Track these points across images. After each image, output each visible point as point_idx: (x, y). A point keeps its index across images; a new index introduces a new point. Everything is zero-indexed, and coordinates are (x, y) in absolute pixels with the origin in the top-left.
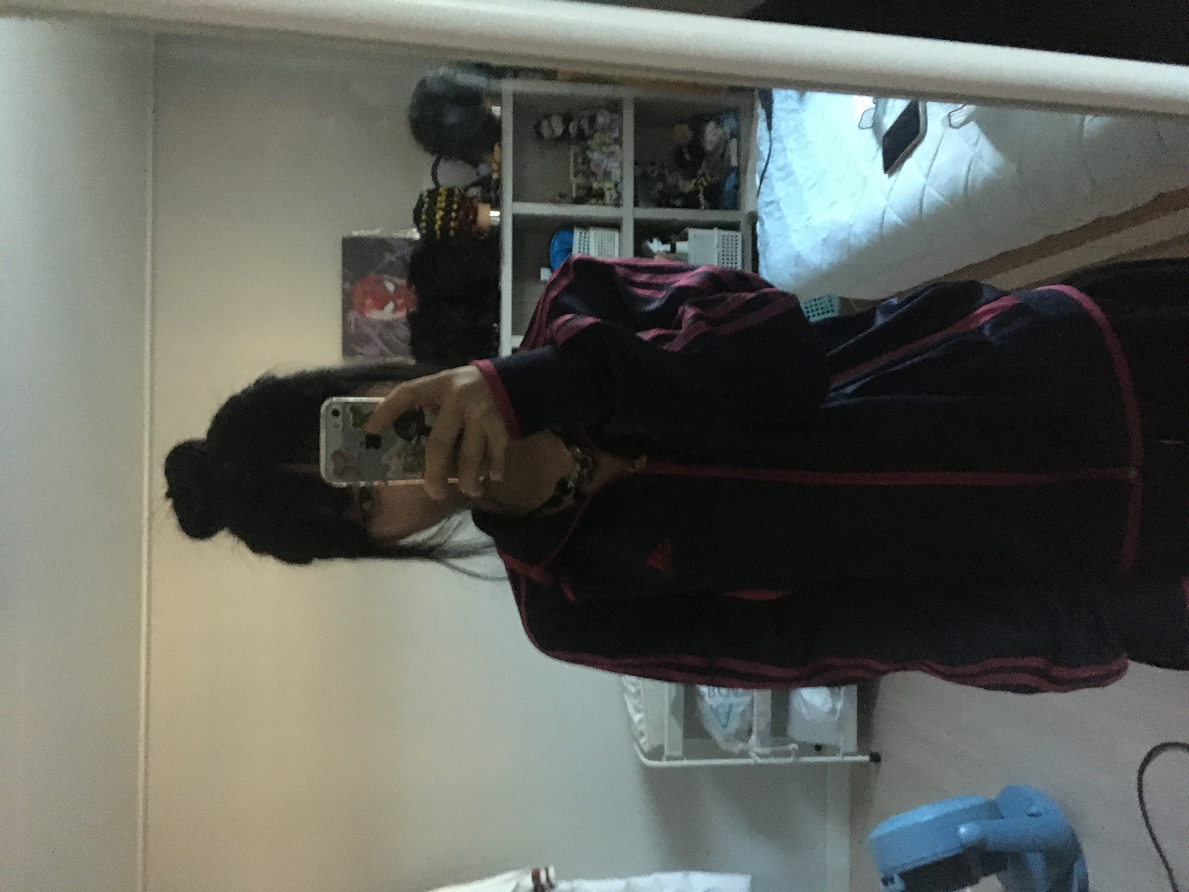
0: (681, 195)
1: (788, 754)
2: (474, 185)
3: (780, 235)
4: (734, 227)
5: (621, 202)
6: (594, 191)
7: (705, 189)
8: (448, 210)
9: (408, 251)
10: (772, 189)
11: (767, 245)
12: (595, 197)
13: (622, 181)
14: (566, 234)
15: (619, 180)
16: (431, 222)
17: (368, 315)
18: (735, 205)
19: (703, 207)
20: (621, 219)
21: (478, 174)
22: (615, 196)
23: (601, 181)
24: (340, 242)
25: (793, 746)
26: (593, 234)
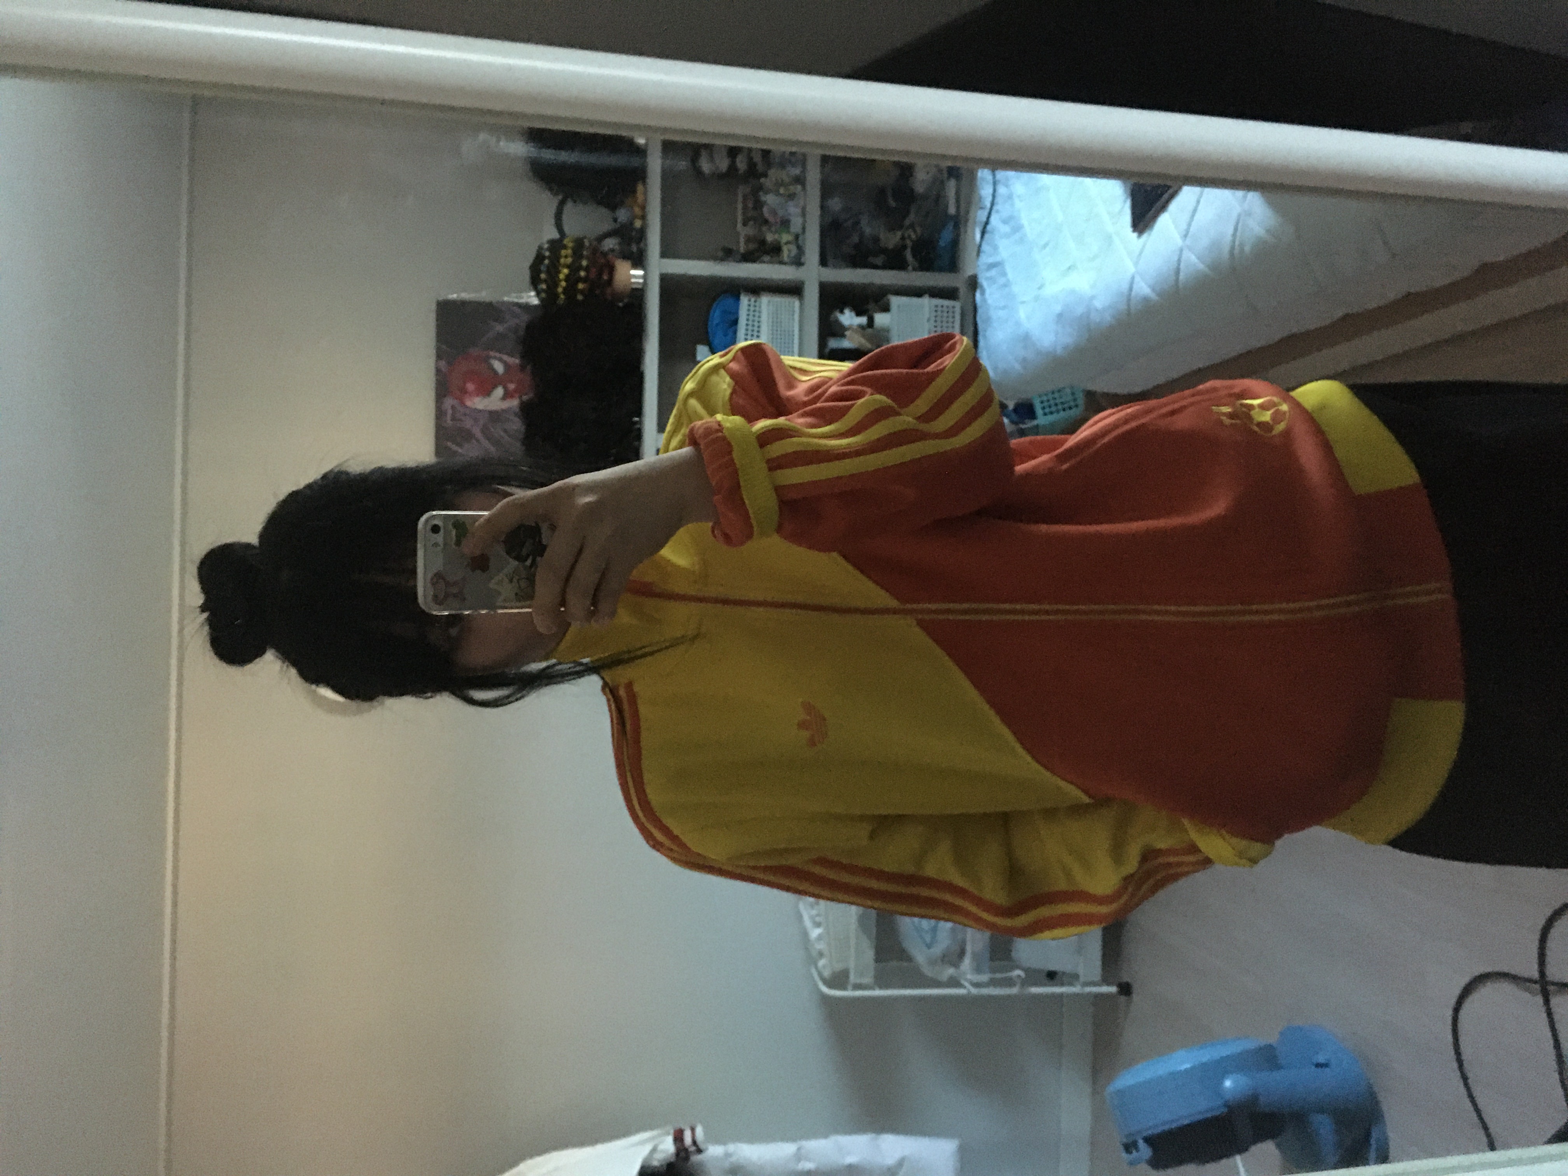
0: (884, 251)
1: (1009, 982)
2: (611, 234)
3: (1004, 308)
4: (950, 294)
5: (802, 260)
6: (768, 245)
7: (914, 244)
8: (574, 268)
10: (996, 248)
11: (988, 319)
12: (767, 253)
13: (804, 232)
14: (729, 301)
15: (800, 232)
16: (553, 282)
17: (468, 403)
18: (953, 265)
19: (910, 268)
20: (803, 283)
21: (615, 220)
22: (794, 251)
23: (776, 232)
24: (434, 307)
25: (1018, 972)
26: (765, 300)
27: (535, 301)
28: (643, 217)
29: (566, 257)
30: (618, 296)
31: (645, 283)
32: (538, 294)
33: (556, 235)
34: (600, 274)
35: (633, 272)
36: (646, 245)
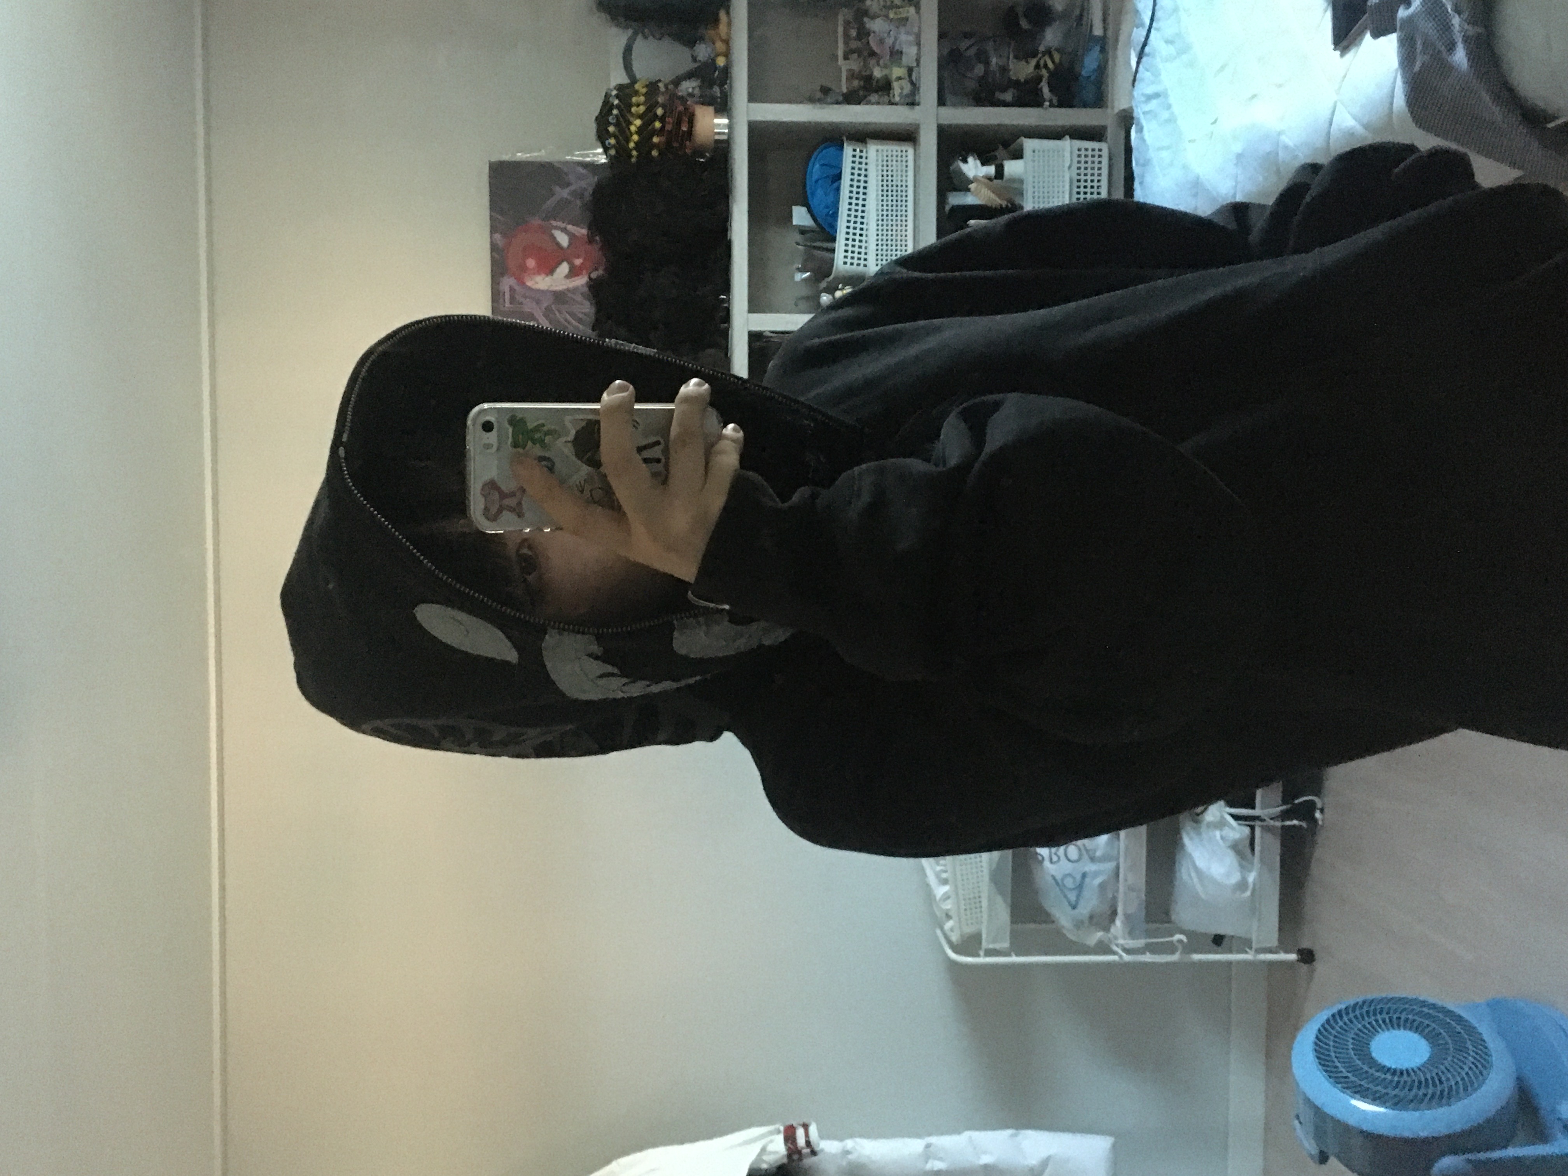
0: (1017, 84)
1: (1170, 948)
2: (689, 76)
3: (1168, 148)
4: (1094, 134)
5: (917, 99)
6: (874, 83)
7: (1053, 75)
8: (648, 117)
9: (589, 183)
10: (1157, 75)
11: (1147, 163)
12: (874, 91)
13: (918, 65)
14: (832, 150)
15: (915, 64)
16: (623, 134)
17: (529, 283)
18: (1099, 100)
19: (1047, 103)
20: (917, 127)
21: (694, 59)
22: (908, 88)
23: (886, 66)
24: (486, 170)
25: (1178, 937)
26: (874, 151)
27: (603, 159)
28: (727, 54)
29: (638, 105)
30: (699, 151)
31: (730, 134)
32: (606, 150)
33: (625, 80)
34: (678, 123)
35: (717, 121)
36: (731, 87)
